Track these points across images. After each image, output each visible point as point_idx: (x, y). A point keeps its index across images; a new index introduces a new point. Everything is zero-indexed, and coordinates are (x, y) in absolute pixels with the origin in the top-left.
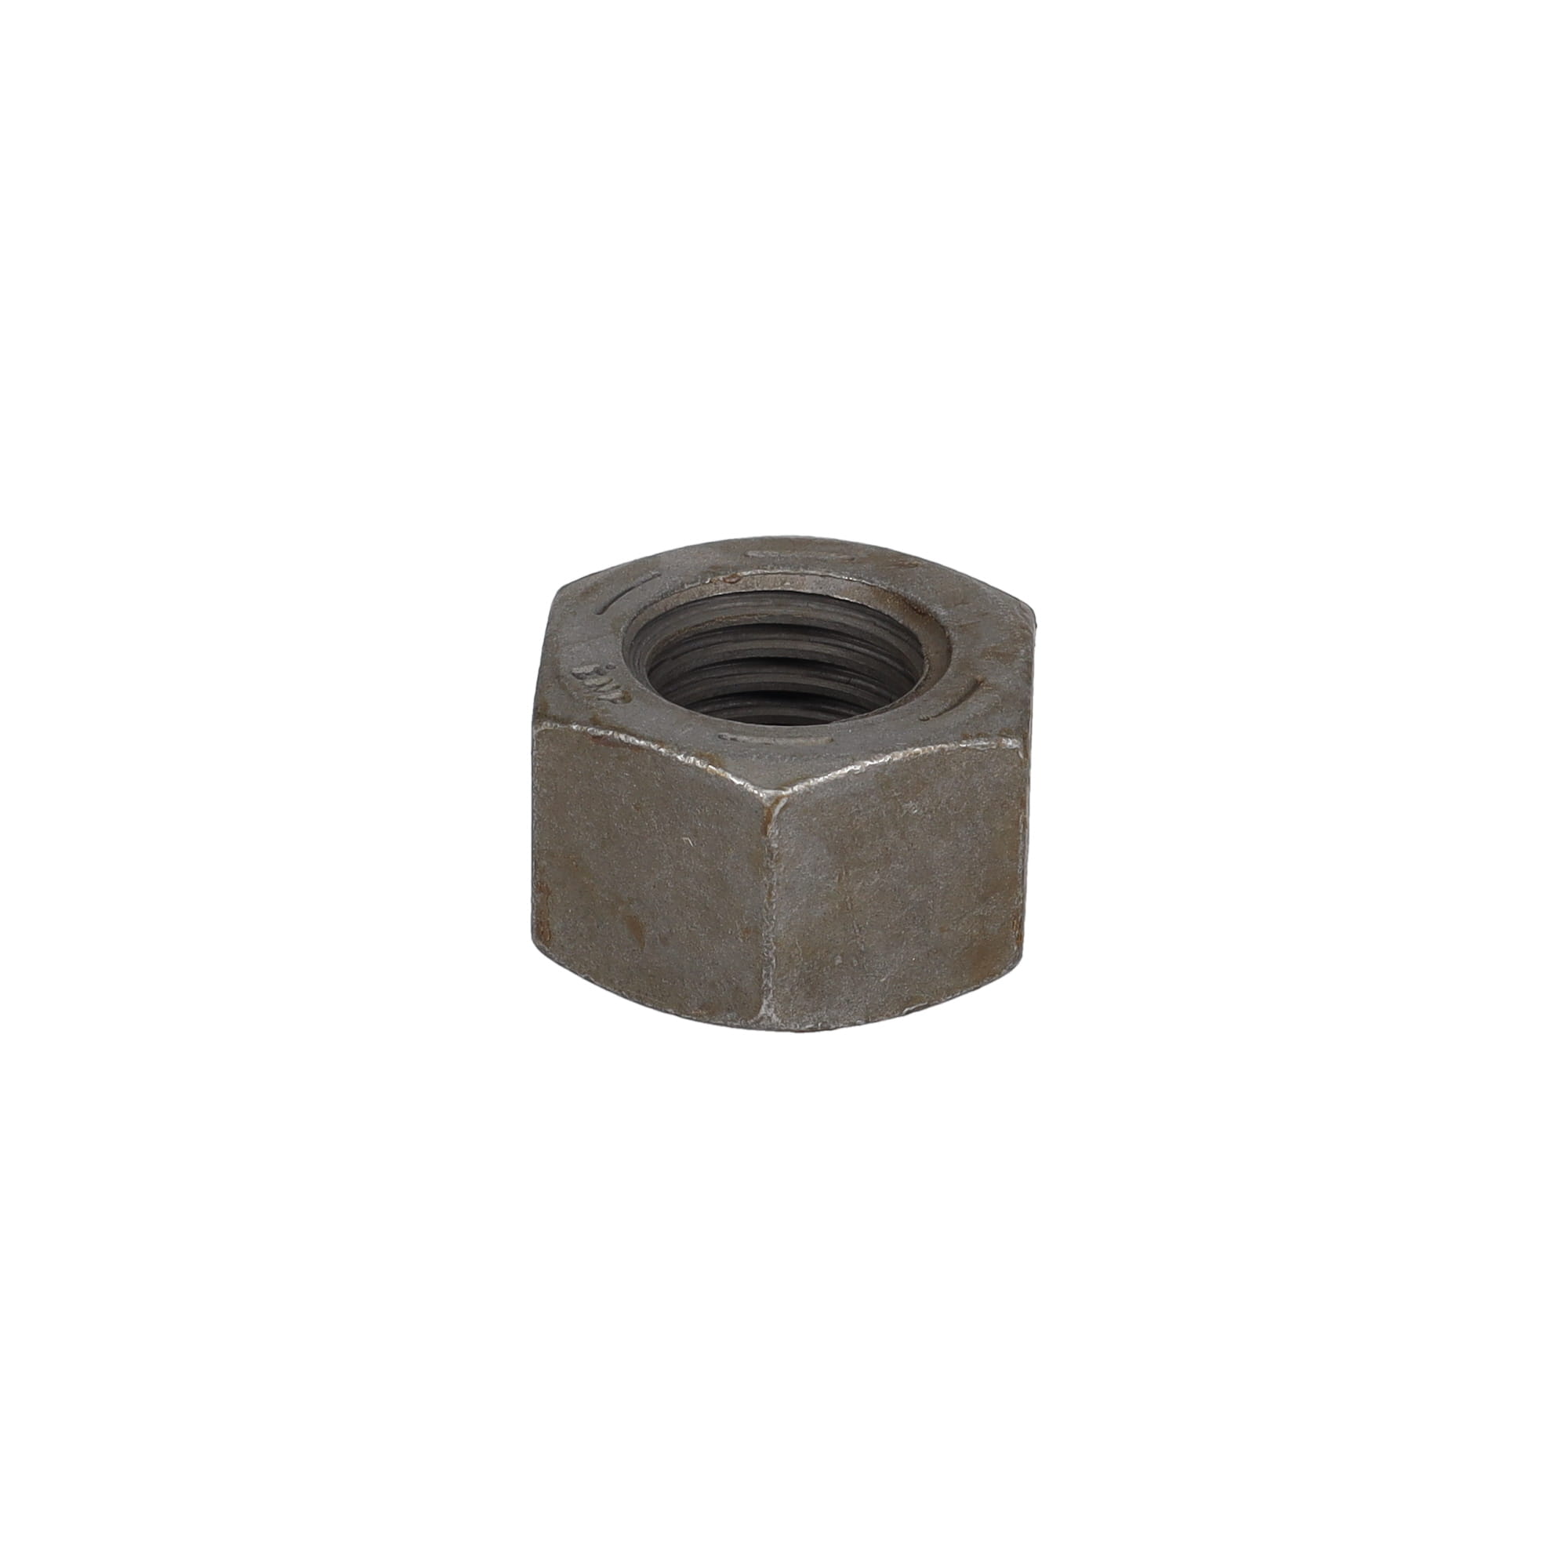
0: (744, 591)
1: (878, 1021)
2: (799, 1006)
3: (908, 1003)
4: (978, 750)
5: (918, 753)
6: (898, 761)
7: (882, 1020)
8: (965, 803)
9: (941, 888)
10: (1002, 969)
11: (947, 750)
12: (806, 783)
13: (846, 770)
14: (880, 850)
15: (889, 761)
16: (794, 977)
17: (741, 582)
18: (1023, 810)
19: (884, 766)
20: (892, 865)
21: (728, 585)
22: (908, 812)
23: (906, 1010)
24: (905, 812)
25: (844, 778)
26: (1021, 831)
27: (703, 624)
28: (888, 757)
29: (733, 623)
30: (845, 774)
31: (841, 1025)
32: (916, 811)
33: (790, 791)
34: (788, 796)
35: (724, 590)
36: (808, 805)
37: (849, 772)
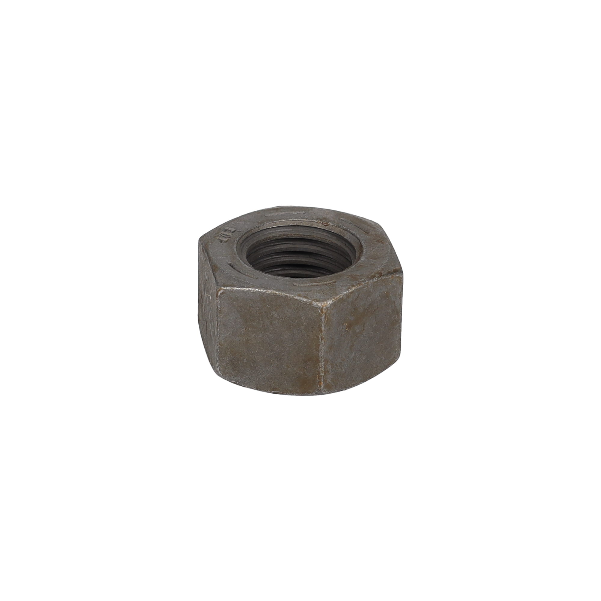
0: (327, 230)
1: (262, 391)
2: (229, 372)
3: (273, 389)
4: (301, 302)
5: (276, 294)
6: (268, 294)
7: (263, 391)
8: (297, 321)
9: (287, 350)
10: (313, 392)
11: (288, 297)
12: (232, 288)
13: (248, 289)
14: (261, 325)
15: (265, 292)
16: (227, 360)
17: (328, 226)
18: (321, 333)
19: (263, 293)
20: (267, 333)
21: (323, 225)
22: (273, 315)
23: (273, 391)
24: (272, 314)
25: (247, 292)
26: (320, 341)
27: (307, 236)
28: (265, 290)
29: (319, 240)
30: (247, 290)
31: (246, 386)
32: (276, 316)
33: (225, 288)
34: (224, 290)
35: (321, 227)
36: (232, 296)
37: (249, 290)
